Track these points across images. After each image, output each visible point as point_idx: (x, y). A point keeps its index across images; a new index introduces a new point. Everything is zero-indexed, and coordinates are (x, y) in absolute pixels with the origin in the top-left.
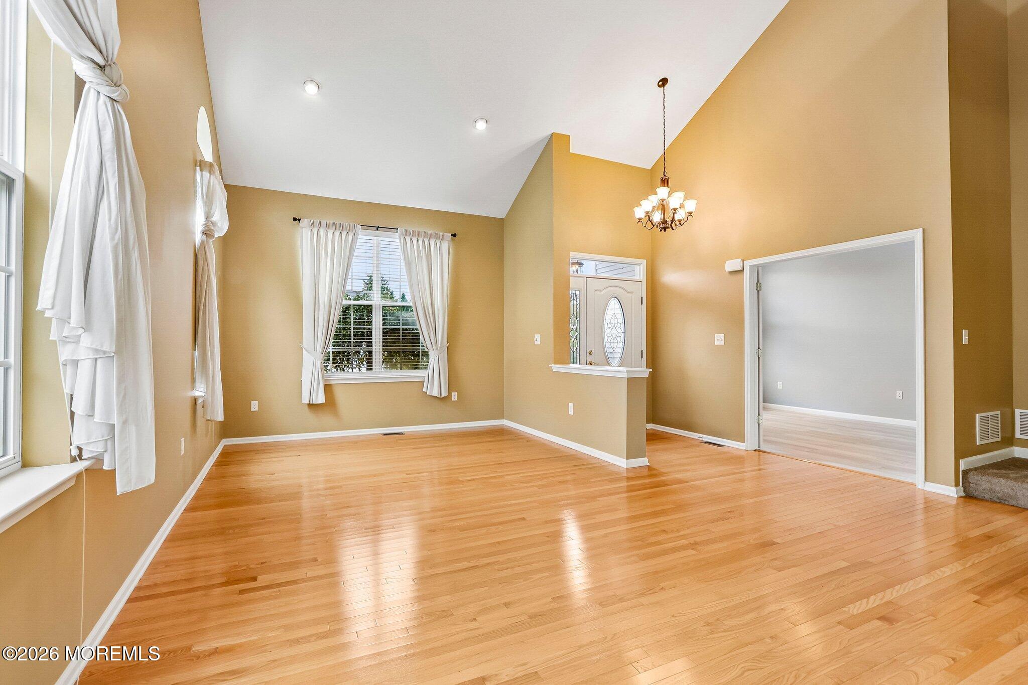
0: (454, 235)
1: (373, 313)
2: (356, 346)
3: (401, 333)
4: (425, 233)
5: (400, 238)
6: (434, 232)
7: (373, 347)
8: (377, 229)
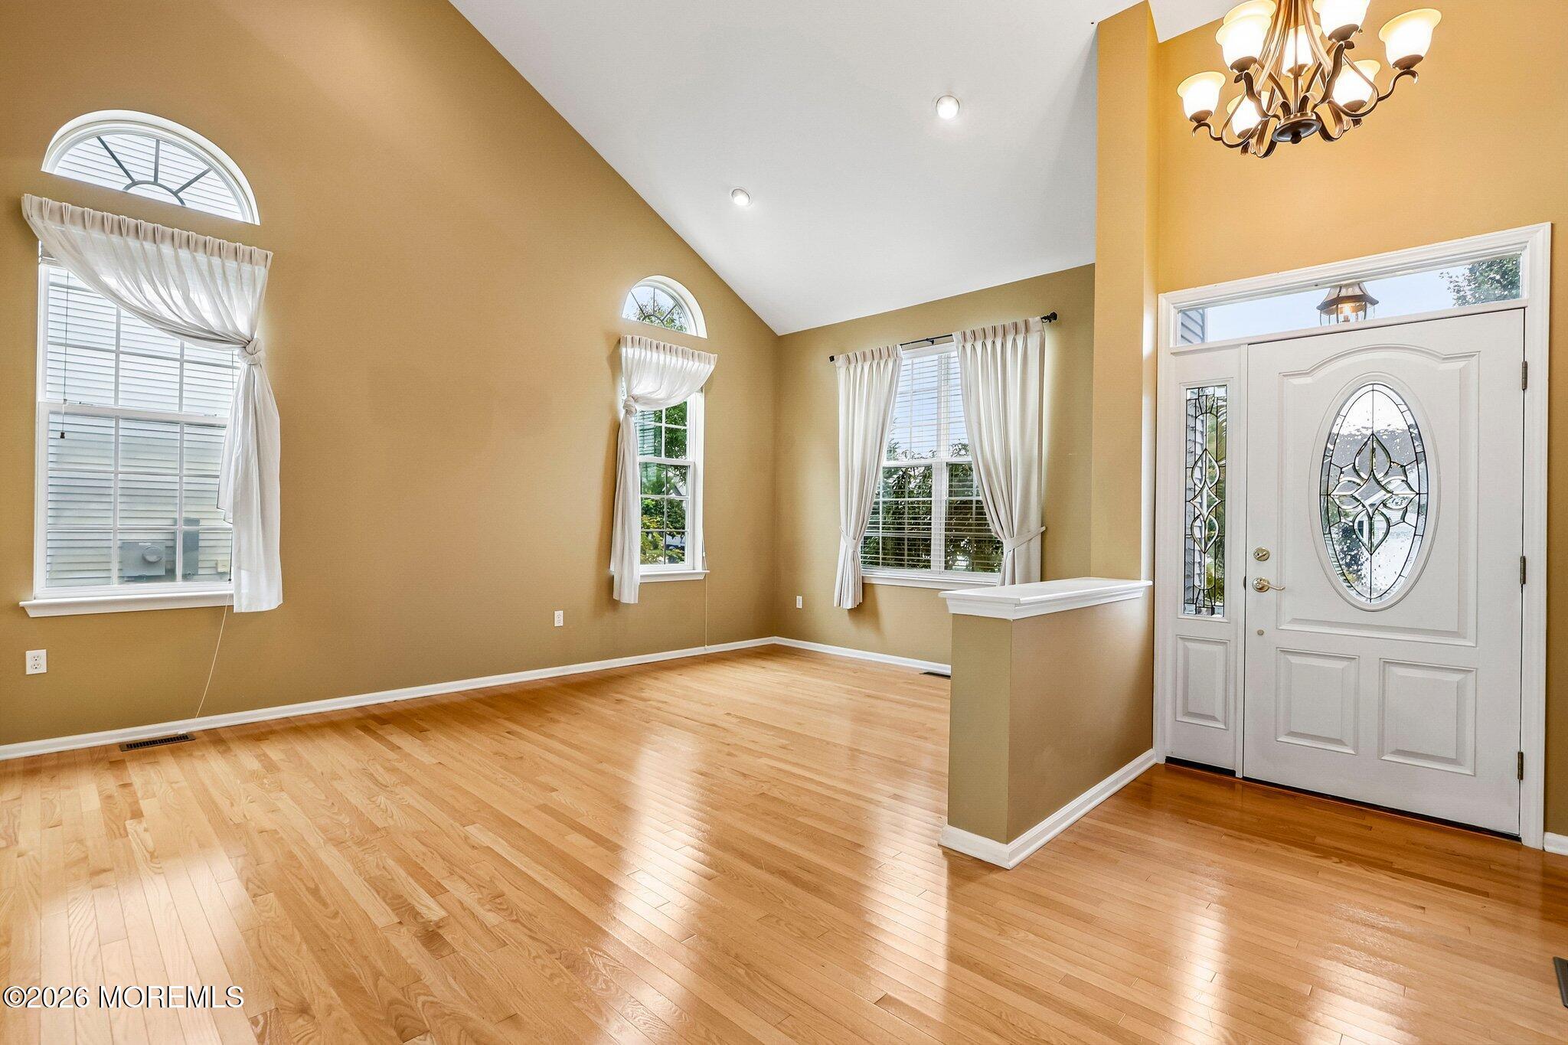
0: (1052, 317)
1: (933, 477)
2: (912, 529)
3: (974, 508)
4: (994, 329)
5: (957, 348)
6: (1008, 322)
7: (933, 531)
8: (933, 342)
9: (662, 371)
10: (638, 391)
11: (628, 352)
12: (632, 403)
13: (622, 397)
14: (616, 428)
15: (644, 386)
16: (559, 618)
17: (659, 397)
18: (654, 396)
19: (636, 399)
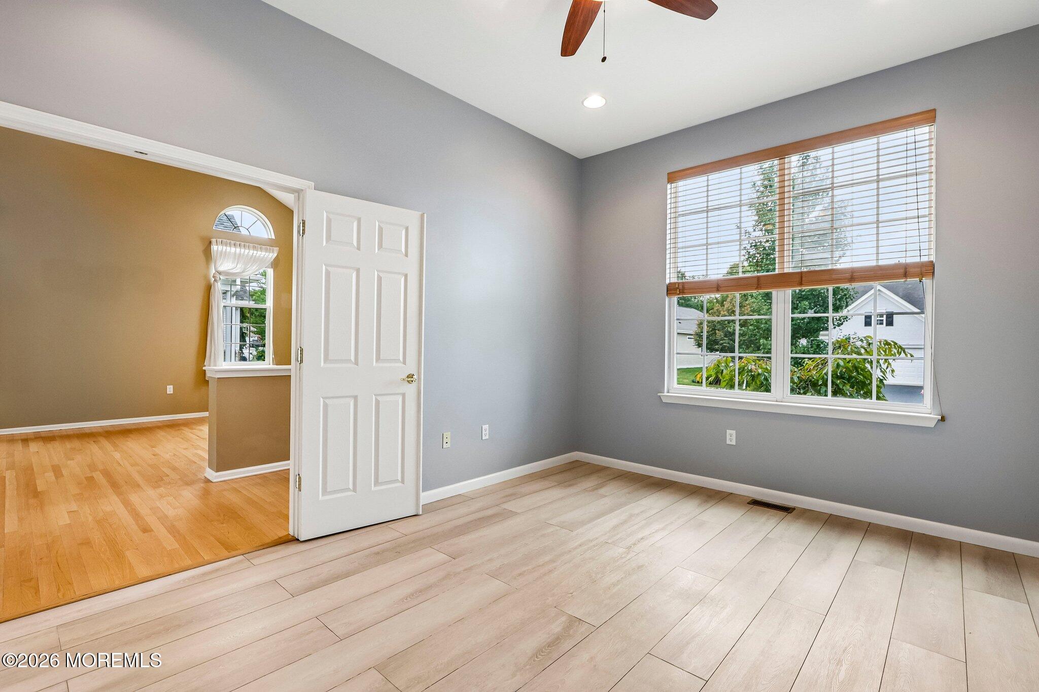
9: (238, 258)
10: (221, 269)
11: (214, 248)
12: (218, 276)
13: (213, 271)
14: (209, 288)
15: (225, 266)
16: (170, 389)
17: (236, 271)
18: (234, 271)
19: (220, 273)
